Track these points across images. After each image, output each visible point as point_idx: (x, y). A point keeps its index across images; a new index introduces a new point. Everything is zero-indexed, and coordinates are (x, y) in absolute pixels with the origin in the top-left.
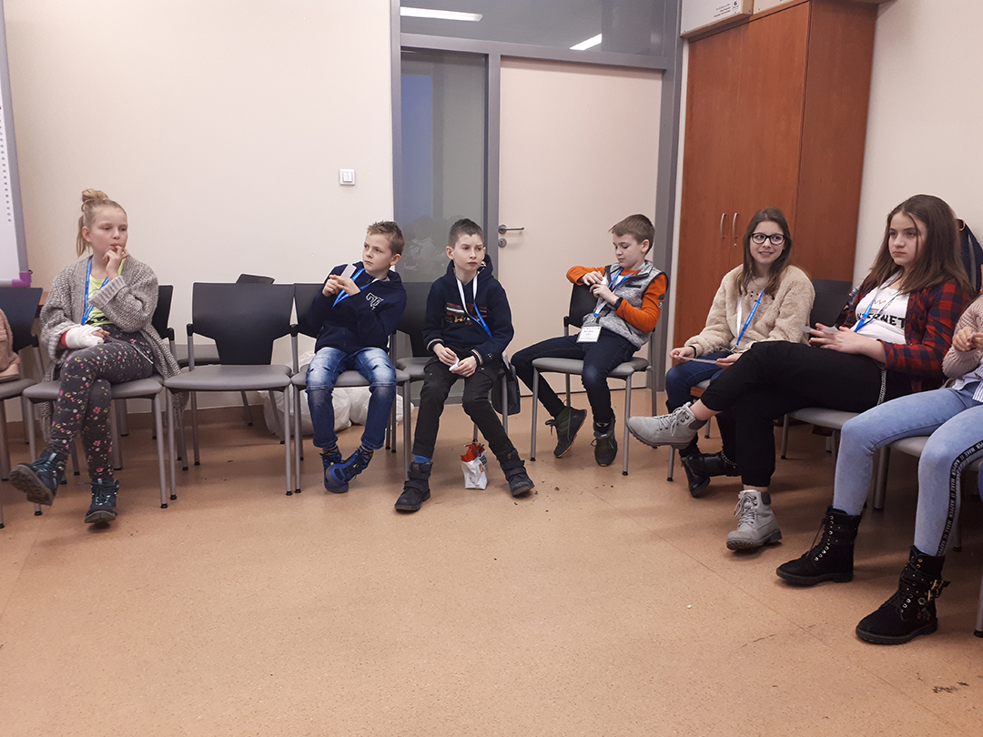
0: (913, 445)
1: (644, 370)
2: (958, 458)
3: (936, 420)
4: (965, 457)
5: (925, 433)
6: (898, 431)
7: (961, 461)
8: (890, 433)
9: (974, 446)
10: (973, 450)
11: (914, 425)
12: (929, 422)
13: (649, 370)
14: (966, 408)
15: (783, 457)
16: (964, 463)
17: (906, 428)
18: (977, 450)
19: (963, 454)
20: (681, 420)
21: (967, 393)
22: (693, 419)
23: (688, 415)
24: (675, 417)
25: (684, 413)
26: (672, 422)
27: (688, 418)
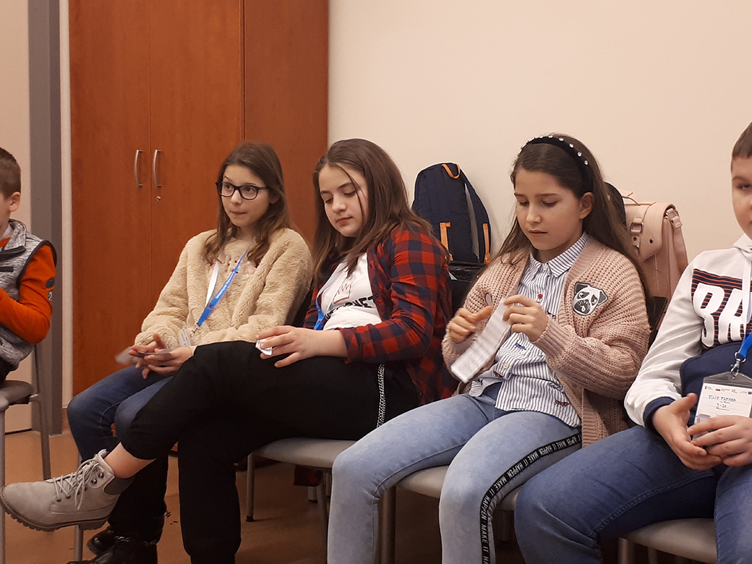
0: (427, 481)
1: (25, 400)
2: (488, 494)
3: (454, 442)
4: (496, 492)
6: (407, 462)
7: (491, 497)
8: (396, 467)
9: (505, 475)
10: (504, 479)
11: (427, 452)
12: (445, 445)
13: (34, 400)
14: (488, 421)
15: (250, 519)
16: (495, 500)
17: (418, 457)
18: (509, 479)
19: (493, 487)
20: (92, 481)
21: (487, 399)
22: (112, 477)
23: (103, 470)
24: (81, 476)
25: (96, 469)
26: (77, 485)
27: (102, 477)
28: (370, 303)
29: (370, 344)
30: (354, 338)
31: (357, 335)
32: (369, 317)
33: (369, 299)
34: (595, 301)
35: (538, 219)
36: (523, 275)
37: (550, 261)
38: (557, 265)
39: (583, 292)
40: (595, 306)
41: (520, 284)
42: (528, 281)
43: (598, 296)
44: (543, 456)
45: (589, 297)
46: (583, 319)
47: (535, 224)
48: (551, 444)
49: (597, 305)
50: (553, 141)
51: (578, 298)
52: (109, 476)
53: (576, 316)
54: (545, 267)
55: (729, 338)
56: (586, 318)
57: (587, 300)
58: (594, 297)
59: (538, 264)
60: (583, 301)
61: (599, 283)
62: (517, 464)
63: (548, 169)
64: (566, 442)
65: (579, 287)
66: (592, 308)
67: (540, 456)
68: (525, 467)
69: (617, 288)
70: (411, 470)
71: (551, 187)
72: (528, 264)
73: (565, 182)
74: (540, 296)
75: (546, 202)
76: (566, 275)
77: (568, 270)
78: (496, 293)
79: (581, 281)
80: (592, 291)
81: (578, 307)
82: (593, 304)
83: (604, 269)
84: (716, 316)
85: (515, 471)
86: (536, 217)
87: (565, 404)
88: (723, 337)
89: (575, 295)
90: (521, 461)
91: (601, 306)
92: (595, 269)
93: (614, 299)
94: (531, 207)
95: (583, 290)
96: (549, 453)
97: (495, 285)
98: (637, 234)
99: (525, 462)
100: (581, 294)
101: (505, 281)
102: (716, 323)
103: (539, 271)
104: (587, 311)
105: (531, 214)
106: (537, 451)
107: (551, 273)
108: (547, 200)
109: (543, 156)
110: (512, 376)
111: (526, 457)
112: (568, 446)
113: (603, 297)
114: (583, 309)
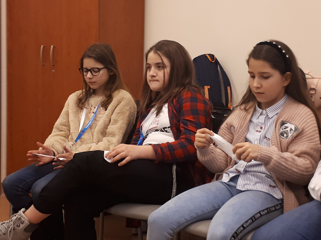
0: (199, 228)
2: (233, 236)
3: (214, 207)
4: (237, 235)
5: (208, 217)
6: (188, 218)
7: (235, 238)
8: (183, 220)
9: (243, 226)
10: (242, 228)
11: (199, 212)
12: (210, 208)
14: (232, 196)
17: (194, 215)
18: (244, 228)
19: (236, 233)
20: (17, 225)
21: (232, 184)
22: (28, 223)
23: (23, 220)
24: (12, 223)
25: (20, 219)
26: (9, 227)
27: (23, 223)
28: (169, 130)
29: (168, 153)
30: (159, 149)
31: (161, 148)
32: (168, 138)
33: (168, 127)
34: (292, 131)
35: (259, 86)
36: (252, 116)
37: (267, 109)
38: (271, 112)
39: (285, 126)
40: (291, 134)
41: (250, 121)
42: (255, 120)
43: (293, 129)
44: (263, 215)
45: (288, 129)
46: (285, 141)
47: (258, 88)
48: (267, 209)
49: (293, 133)
50: (270, 44)
51: (283, 129)
52: (27, 223)
53: (281, 139)
54: (264, 112)
56: (287, 140)
57: (287, 131)
58: (291, 129)
59: (260, 110)
60: (285, 131)
61: (294, 122)
62: (248, 220)
63: (266, 59)
64: (275, 208)
65: (283, 123)
66: (290, 135)
67: (261, 215)
68: (253, 221)
69: (304, 125)
70: (191, 222)
71: (267, 69)
72: (255, 110)
73: (275, 66)
74: (261, 128)
75: (265, 76)
76: (276, 117)
77: (277, 114)
78: (237, 125)
79: (284, 120)
80: (290, 126)
82: (290, 133)
83: (297, 114)
85: (248, 224)
86: (258, 84)
87: (274, 187)
89: (281, 127)
90: (251, 218)
91: (295, 134)
92: (292, 114)
93: (303, 130)
94: (256, 79)
95: (286, 125)
96: (266, 214)
97: (237, 122)
98: (313, 94)
99: (253, 219)
100: (284, 127)
101: (242, 119)
103: (261, 114)
104: (287, 137)
105: (256, 83)
106: (260, 212)
107: (267, 115)
108: (265, 75)
109: (264, 52)
110: (246, 172)
111: (254, 216)
112: (276, 210)
113: (296, 129)
114: (285, 135)
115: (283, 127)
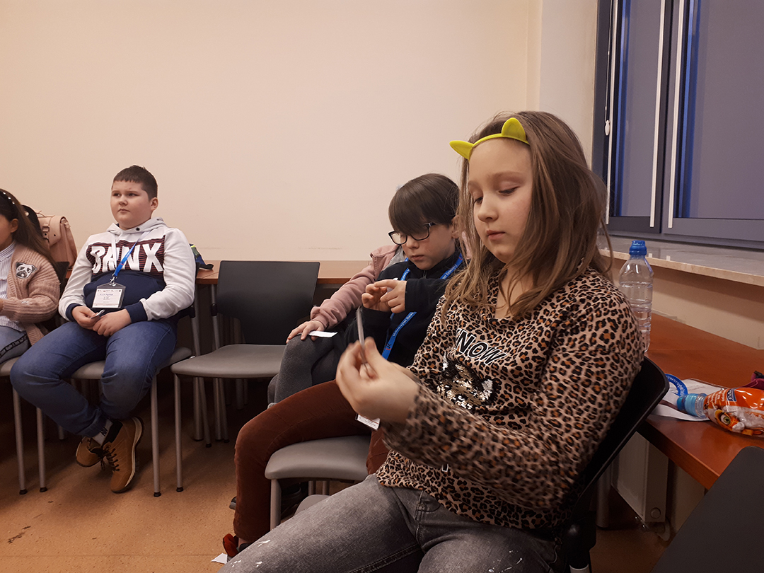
34: (30, 271)
43: (31, 268)
45: (25, 269)
46: (22, 280)
48: (11, 344)
49: (31, 273)
51: (19, 270)
53: (19, 279)
55: (109, 270)
56: (26, 279)
57: (24, 271)
58: (28, 269)
60: (22, 272)
64: (19, 341)
65: (18, 265)
67: (7, 351)
77: (10, 256)
79: (19, 262)
80: (26, 266)
81: (19, 275)
82: (28, 273)
84: (102, 258)
88: (105, 269)
89: (16, 268)
91: (34, 273)
93: (39, 269)
95: (21, 266)
96: (11, 348)
100: (21, 268)
102: (102, 261)
104: (25, 277)
106: (5, 348)
112: (20, 343)
113: (33, 269)
114: (23, 275)
115: (19, 268)
